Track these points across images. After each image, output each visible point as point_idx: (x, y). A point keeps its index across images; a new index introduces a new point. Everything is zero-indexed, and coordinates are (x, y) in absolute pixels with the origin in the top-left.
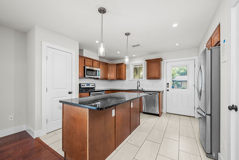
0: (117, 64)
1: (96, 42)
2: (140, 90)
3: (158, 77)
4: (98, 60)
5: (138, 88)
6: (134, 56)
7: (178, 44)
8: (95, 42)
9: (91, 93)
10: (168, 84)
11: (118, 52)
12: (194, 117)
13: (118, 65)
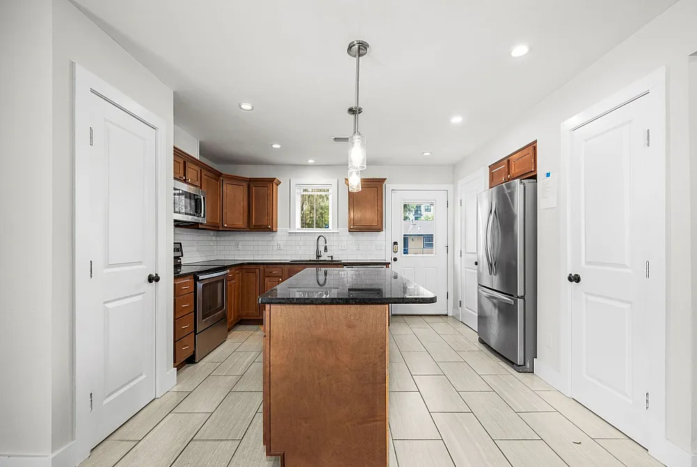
0: (251, 180)
1: (243, 106)
2: (325, 261)
3: (376, 227)
4: (197, 157)
5: (318, 256)
6: (311, 161)
7: (429, 154)
8: (240, 106)
9: (201, 277)
10: (395, 243)
11: (274, 146)
12: (447, 315)
13: (252, 182)
